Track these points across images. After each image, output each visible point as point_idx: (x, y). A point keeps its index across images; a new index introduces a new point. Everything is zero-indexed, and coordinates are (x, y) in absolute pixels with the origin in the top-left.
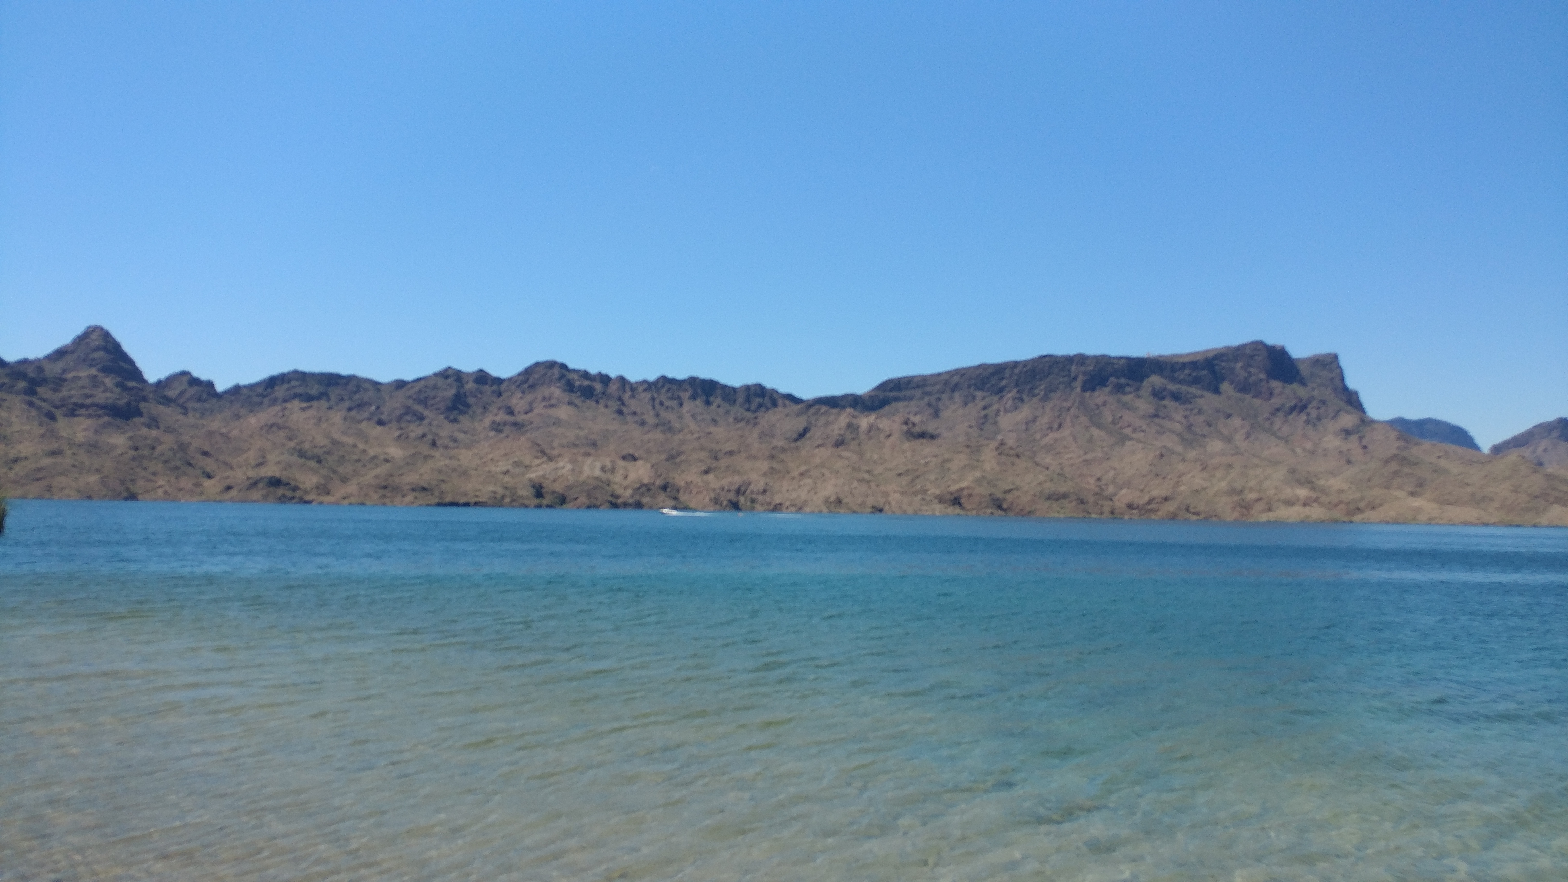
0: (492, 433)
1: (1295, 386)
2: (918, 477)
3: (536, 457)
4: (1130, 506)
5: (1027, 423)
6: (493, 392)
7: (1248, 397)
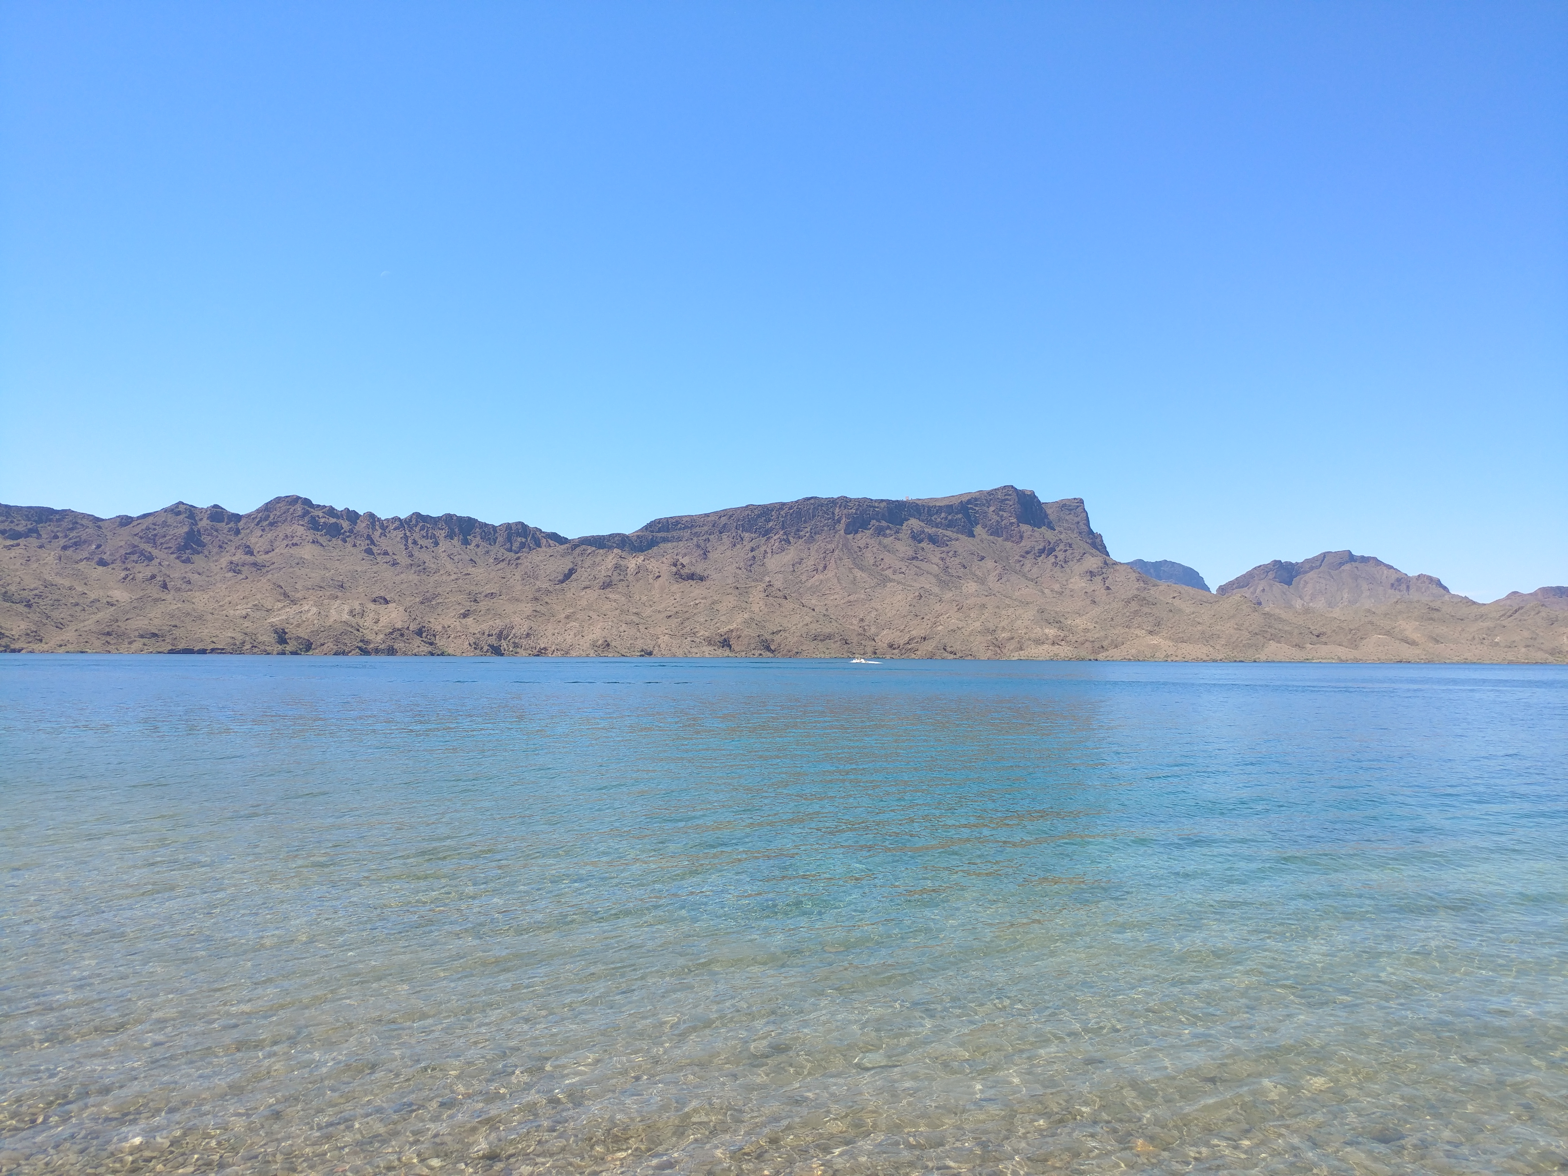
0: (230, 574)
1: (1044, 529)
2: (687, 619)
3: (280, 601)
4: (891, 646)
5: (793, 565)
6: (229, 529)
7: (1000, 539)
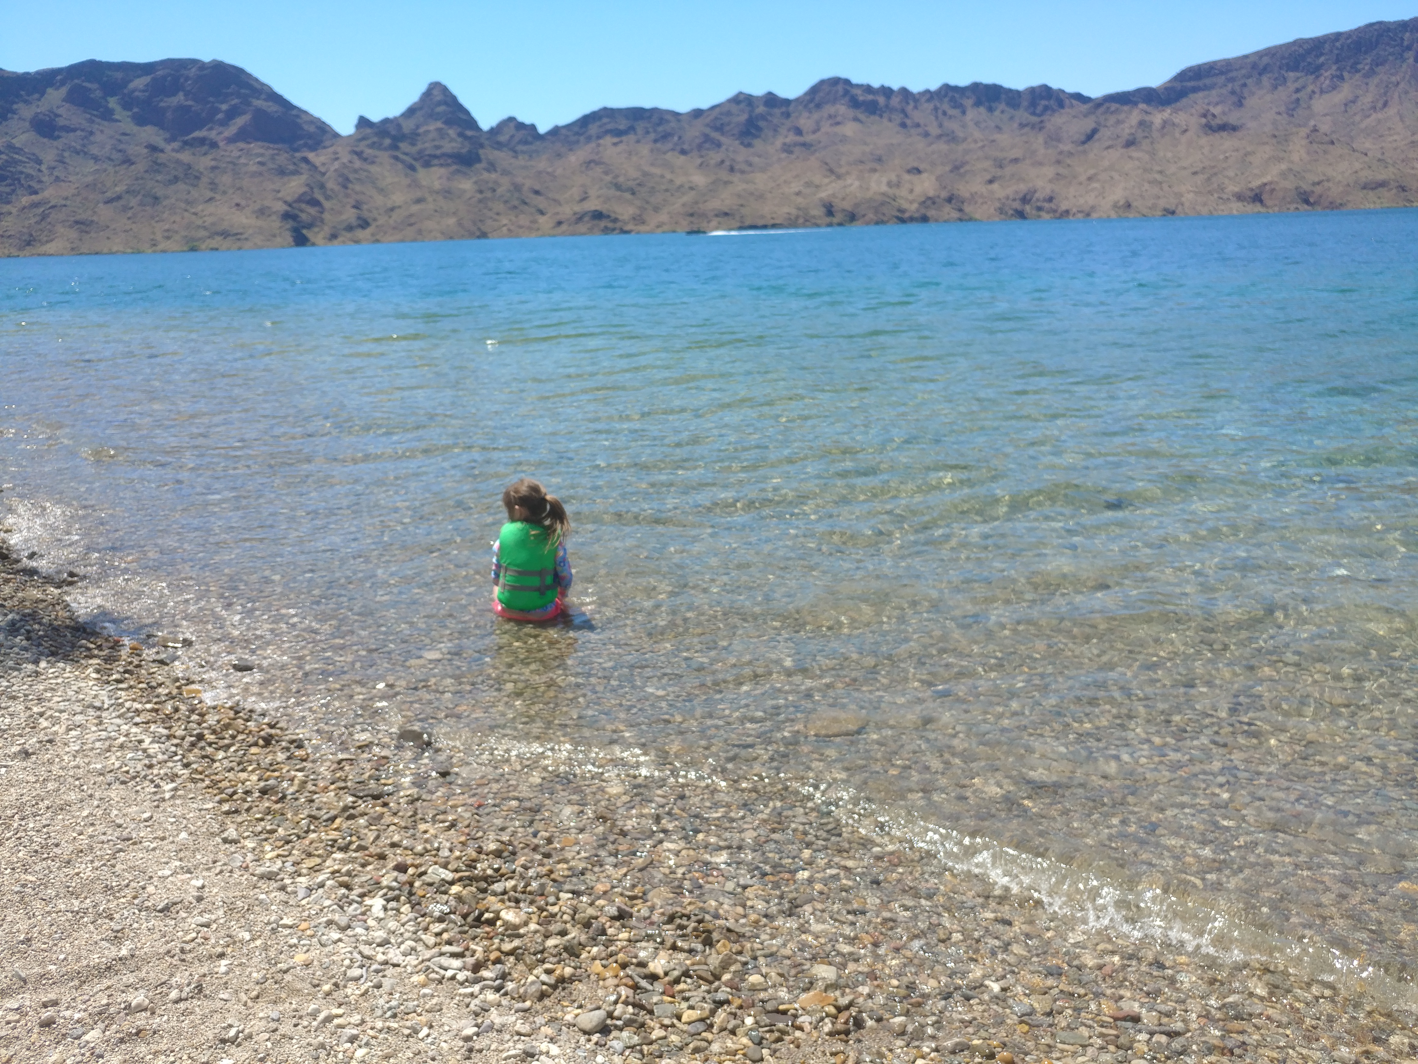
0: (784, 155)
2: (1215, 174)
3: (826, 176)
5: (1346, 105)
6: (782, 113)
